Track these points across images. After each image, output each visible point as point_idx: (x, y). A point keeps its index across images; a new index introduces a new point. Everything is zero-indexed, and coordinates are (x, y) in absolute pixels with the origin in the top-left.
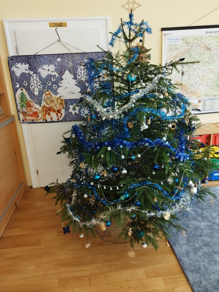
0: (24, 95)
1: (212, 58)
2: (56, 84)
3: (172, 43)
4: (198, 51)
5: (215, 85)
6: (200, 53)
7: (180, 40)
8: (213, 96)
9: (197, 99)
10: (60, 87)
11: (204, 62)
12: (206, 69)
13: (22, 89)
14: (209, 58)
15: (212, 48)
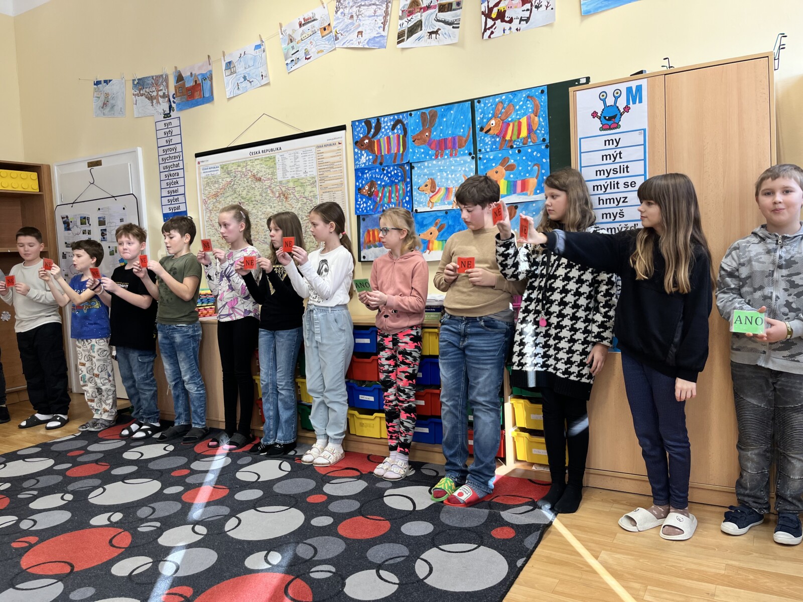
3: (210, 173)
4: (245, 183)
6: (247, 186)
7: (219, 169)
14: (261, 195)
15: (263, 178)
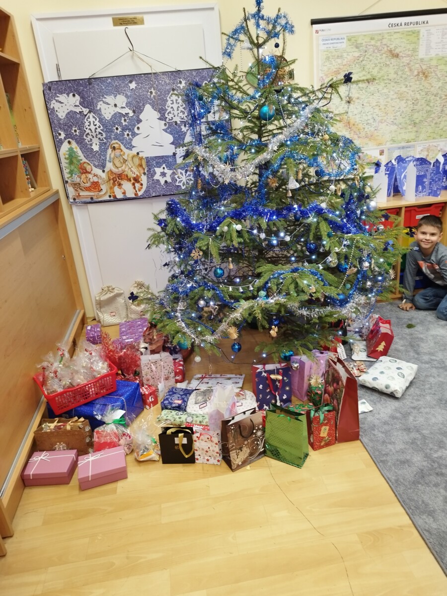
0: (74, 152)
1: (402, 72)
2: (130, 130)
3: (331, 46)
4: (377, 60)
5: (408, 122)
6: (380, 63)
7: (345, 41)
8: (406, 141)
9: (376, 147)
10: (138, 134)
11: (388, 79)
12: (392, 93)
13: (69, 142)
14: (396, 73)
15: (401, 54)
